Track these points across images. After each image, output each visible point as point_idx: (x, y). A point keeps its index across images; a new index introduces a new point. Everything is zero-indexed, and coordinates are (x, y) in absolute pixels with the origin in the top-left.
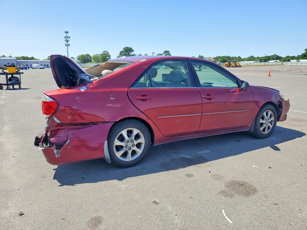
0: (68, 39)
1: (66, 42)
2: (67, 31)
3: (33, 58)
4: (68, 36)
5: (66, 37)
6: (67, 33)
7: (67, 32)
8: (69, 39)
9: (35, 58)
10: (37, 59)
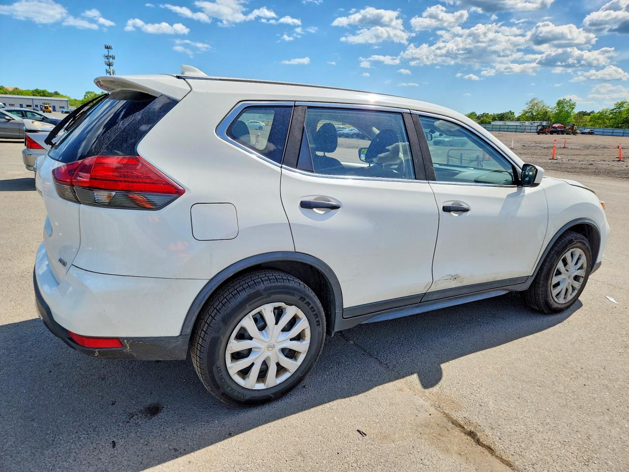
0: (111, 60)
1: (108, 65)
2: (108, 44)
3: (56, 94)
4: (110, 54)
5: (107, 57)
6: (110, 48)
7: (107, 48)
8: (113, 61)
9: (61, 94)
10: (64, 97)
